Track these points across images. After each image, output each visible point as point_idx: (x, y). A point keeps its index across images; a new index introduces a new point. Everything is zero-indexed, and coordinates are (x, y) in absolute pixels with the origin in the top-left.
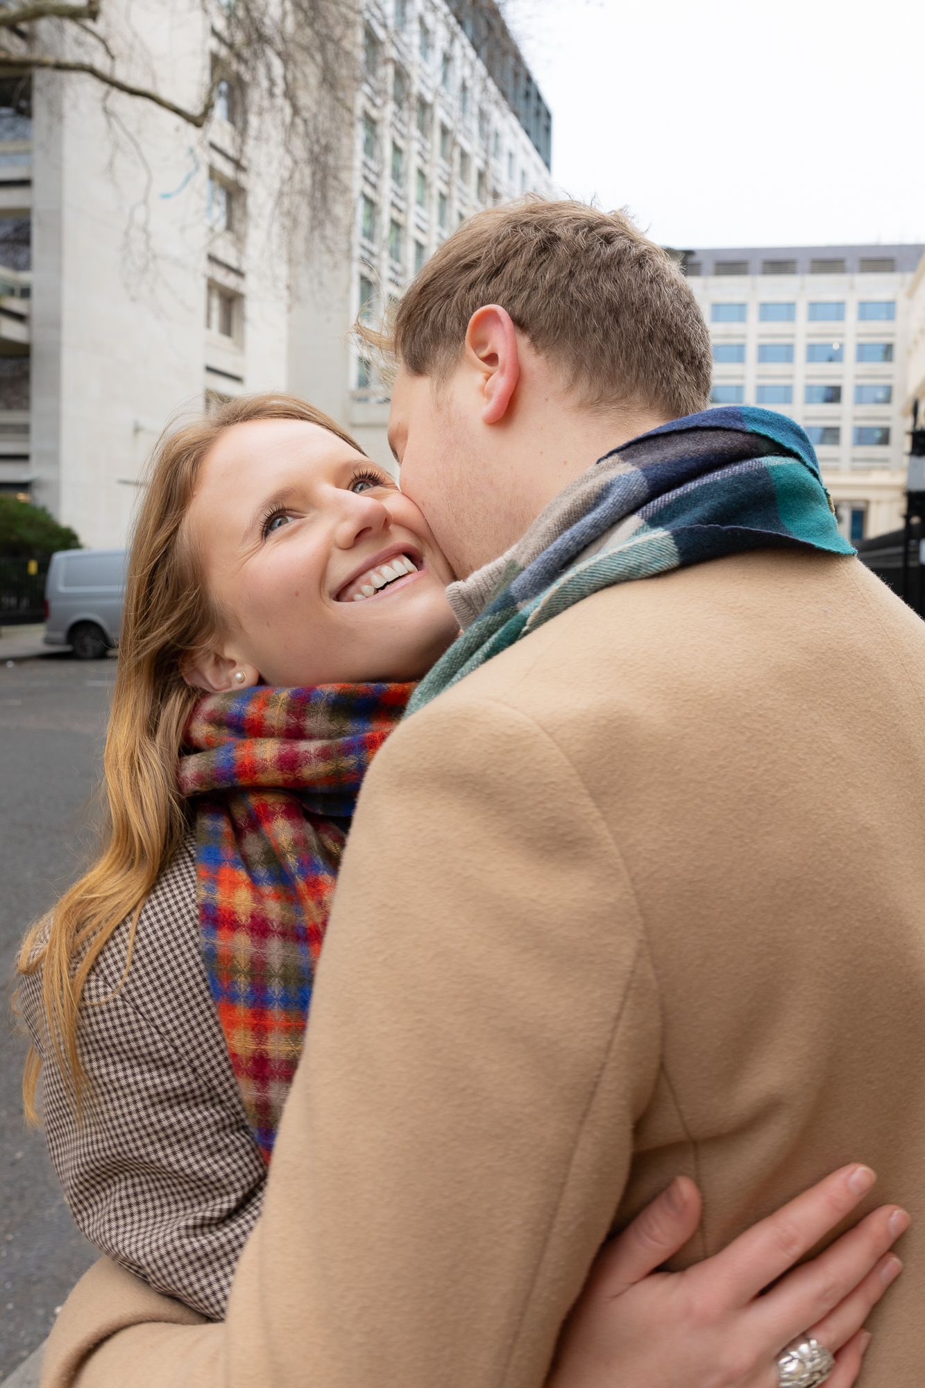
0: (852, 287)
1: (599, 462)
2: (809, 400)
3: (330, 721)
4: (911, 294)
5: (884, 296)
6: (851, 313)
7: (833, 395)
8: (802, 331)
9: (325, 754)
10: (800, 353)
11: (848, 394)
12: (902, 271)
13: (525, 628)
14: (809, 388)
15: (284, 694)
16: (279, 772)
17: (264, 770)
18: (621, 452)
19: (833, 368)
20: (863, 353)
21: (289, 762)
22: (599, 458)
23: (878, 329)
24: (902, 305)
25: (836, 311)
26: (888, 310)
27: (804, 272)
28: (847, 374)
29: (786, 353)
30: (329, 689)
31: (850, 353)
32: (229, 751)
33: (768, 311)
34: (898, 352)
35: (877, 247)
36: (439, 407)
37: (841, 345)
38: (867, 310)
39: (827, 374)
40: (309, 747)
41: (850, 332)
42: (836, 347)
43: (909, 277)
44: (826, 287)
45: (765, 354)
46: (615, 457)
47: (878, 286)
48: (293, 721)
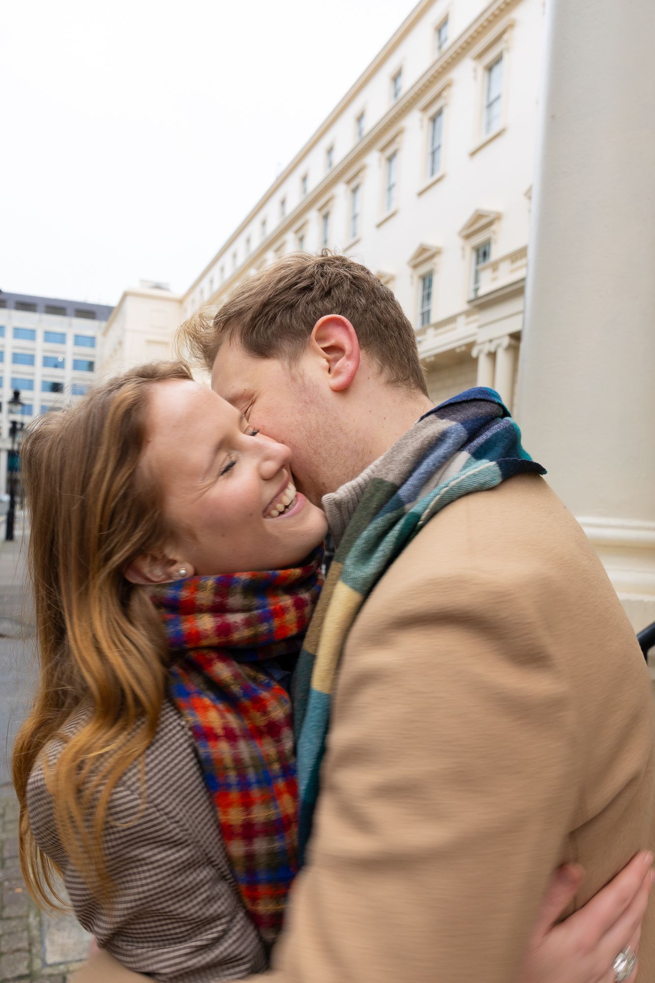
0: (70, 325)
1: (422, 418)
2: (44, 390)
3: (245, 598)
4: (105, 334)
5: (89, 333)
6: (70, 340)
7: (56, 388)
8: (40, 348)
9: (248, 623)
10: (39, 361)
11: (67, 389)
12: (100, 319)
13: (420, 523)
14: (44, 383)
15: (211, 582)
16: (216, 638)
17: (207, 637)
18: (436, 413)
19: (58, 372)
20: (77, 365)
21: (224, 630)
22: (421, 416)
23: (85, 353)
24: (99, 339)
25: (61, 338)
26: (91, 341)
27: (41, 312)
28: (67, 376)
29: (29, 360)
30: (244, 576)
31: (69, 364)
32: (177, 625)
33: (18, 333)
34: (97, 366)
35: (85, 304)
36: (294, 379)
37: (64, 359)
38: (79, 340)
39: (55, 375)
40: (236, 618)
41: (69, 352)
42: (60, 360)
43: (104, 324)
44: (55, 323)
45: (17, 359)
46: (432, 417)
47: (86, 327)
48: (218, 600)
